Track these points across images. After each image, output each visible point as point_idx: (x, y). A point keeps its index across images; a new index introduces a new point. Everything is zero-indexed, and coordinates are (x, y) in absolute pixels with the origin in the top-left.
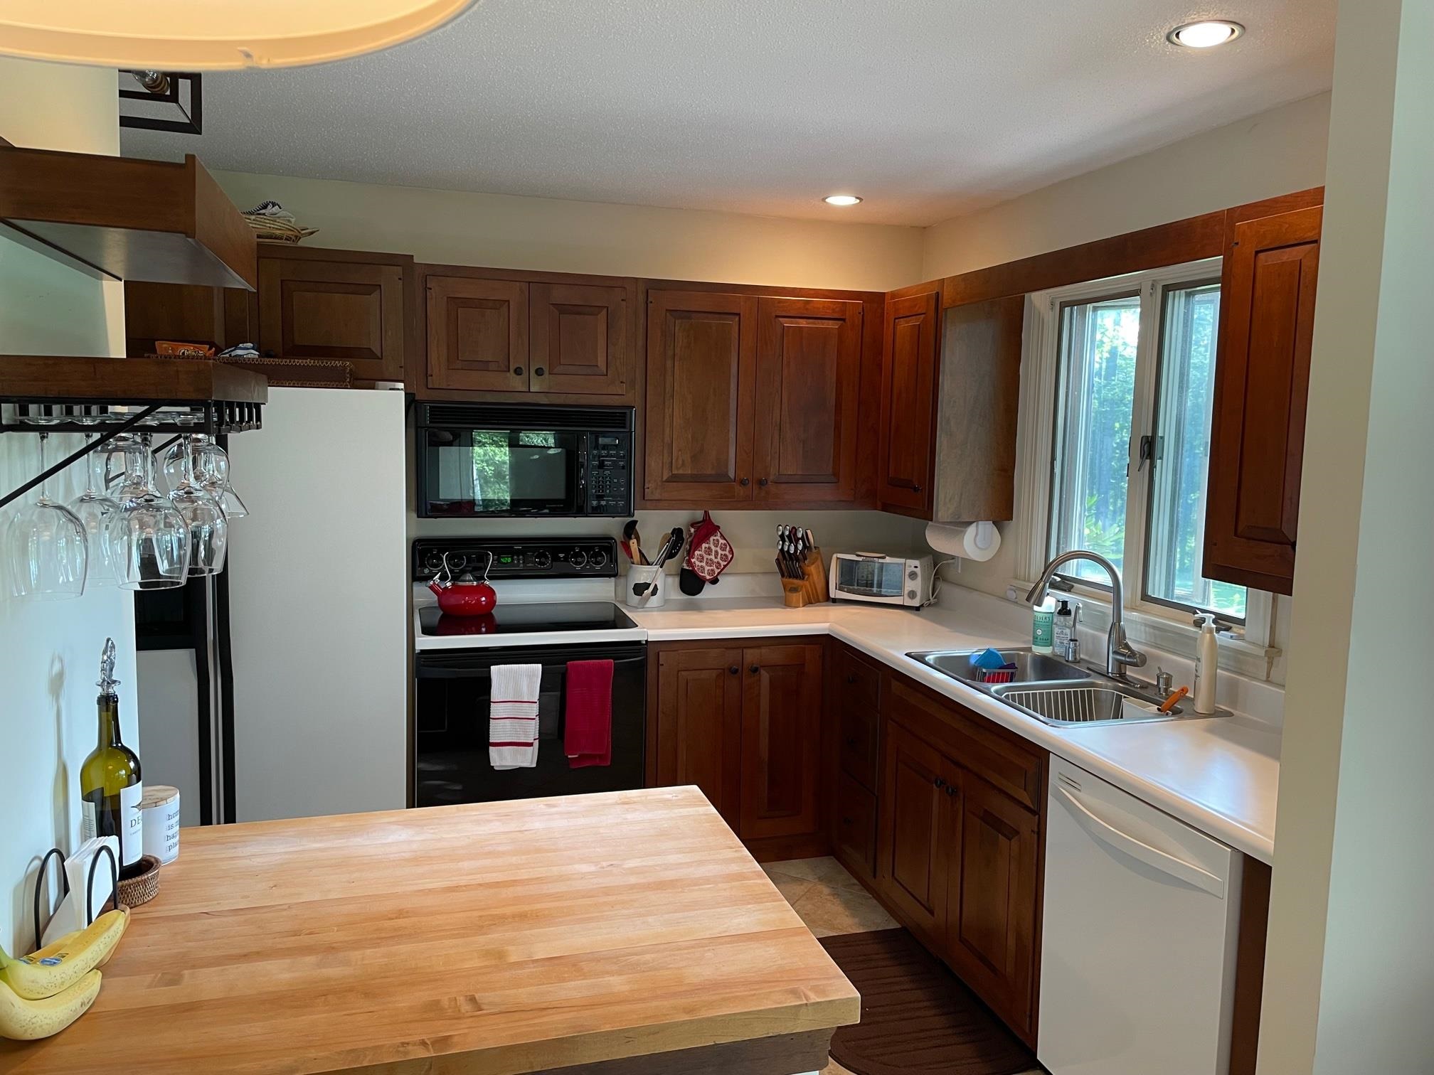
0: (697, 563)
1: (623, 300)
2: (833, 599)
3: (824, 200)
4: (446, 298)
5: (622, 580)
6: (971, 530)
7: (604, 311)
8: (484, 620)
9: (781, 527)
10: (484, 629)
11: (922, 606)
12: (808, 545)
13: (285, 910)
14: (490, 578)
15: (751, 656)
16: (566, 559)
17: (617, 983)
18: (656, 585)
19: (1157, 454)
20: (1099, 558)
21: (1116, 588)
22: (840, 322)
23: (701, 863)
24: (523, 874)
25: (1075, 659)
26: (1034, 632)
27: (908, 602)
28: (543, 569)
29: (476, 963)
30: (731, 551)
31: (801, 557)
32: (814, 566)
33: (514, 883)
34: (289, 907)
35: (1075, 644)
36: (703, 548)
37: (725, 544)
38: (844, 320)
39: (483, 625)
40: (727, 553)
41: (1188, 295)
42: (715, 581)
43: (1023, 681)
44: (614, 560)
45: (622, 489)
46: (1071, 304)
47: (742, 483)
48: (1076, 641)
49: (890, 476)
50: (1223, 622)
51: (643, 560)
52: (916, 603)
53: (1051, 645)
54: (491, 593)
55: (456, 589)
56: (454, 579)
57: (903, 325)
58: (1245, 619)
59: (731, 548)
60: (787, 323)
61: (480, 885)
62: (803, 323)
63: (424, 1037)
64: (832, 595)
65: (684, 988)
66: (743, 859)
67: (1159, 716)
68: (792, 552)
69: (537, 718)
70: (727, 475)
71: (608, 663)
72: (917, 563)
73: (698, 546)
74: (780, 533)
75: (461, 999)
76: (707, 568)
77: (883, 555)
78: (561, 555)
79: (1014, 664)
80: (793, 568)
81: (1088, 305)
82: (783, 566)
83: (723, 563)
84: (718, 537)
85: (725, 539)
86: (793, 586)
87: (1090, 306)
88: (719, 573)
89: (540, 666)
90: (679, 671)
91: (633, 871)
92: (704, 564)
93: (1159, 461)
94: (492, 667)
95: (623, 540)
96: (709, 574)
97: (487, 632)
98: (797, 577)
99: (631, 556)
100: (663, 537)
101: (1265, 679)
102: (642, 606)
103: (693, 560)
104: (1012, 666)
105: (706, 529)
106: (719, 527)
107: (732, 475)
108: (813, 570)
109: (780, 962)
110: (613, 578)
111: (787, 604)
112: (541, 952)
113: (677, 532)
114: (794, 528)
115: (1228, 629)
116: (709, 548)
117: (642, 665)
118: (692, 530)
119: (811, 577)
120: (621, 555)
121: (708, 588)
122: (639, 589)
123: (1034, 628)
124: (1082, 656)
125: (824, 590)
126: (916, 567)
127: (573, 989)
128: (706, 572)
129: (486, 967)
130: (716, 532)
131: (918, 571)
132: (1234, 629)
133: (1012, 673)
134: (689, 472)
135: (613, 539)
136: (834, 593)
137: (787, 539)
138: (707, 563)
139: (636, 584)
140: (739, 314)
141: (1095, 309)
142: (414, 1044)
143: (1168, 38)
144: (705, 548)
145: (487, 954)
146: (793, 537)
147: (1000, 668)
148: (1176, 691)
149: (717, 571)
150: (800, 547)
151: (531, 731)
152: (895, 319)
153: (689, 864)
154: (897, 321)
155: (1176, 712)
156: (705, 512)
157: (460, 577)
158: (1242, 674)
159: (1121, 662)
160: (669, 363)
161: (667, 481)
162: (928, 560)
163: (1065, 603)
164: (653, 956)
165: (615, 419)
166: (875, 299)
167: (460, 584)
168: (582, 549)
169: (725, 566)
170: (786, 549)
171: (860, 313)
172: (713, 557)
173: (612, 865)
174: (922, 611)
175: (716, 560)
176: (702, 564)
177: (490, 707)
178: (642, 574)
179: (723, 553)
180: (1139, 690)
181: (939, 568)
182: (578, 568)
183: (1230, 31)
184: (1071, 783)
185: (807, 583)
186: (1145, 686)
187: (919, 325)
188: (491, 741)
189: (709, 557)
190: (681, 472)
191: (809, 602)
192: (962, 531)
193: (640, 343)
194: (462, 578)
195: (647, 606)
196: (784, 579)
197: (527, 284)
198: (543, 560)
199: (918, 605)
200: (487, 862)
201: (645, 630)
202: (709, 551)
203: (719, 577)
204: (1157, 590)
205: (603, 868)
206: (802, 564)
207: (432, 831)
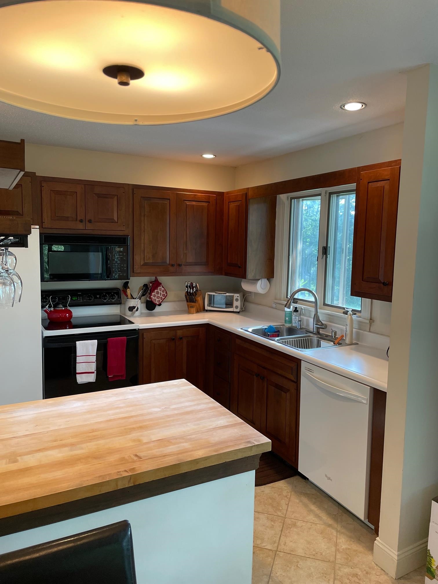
0: (153, 298)
1: (123, 193)
2: (206, 310)
3: (201, 156)
4: (50, 191)
5: (123, 306)
6: (259, 282)
7: (116, 197)
8: (68, 323)
9: (186, 283)
10: (68, 327)
11: (240, 311)
12: (197, 289)
13: (46, 433)
14: (70, 306)
15: (179, 333)
16: (100, 298)
17: (186, 445)
18: (138, 307)
19: (328, 253)
20: (309, 290)
21: (316, 302)
22: (208, 203)
23: (198, 404)
24: (133, 414)
25: (301, 328)
26: (285, 318)
27: (235, 310)
28: (90, 302)
29: (131, 444)
30: (166, 293)
31: (194, 294)
32: (199, 297)
33: (132, 417)
34: (47, 432)
35: (301, 323)
36: (155, 292)
37: (164, 290)
38: (209, 202)
39: (68, 326)
40: (165, 293)
41: (337, 196)
42: (160, 305)
43: (283, 336)
44: (120, 297)
45: (125, 269)
46: (294, 198)
47: (172, 265)
48: (301, 321)
49: (228, 262)
50: (354, 312)
51: (132, 297)
52: (238, 310)
53: (291, 323)
54: (70, 313)
55: (55, 311)
56: (55, 306)
57: (232, 205)
58: (361, 311)
59: (166, 291)
60: (188, 203)
61: (119, 418)
62: (194, 203)
63: (126, 469)
64: (206, 309)
65: (211, 445)
66: (212, 402)
67: (334, 346)
68: (191, 292)
69: (96, 362)
70: (166, 262)
71: (124, 338)
72: (238, 295)
73: (153, 291)
74: (186, 285)
75: (133, 456)
76: (157, 300)
77: (225, 292)
78: (98, 296)
79: (279, 331)
80: (192, 299)
81: (300, 199)
82: (188, 298)
83: (163, 298)
84: (161, 287)
85: (164, 288)
86: (191, 306)
87: (301, 199)
88: (162, 302)
89: (97, 340)
90: (151, 340)
91: (175, 409)
92: (156, 298)
93: (328, 255)
94: (76, 342)
95: (123, 289)
96: (158, 302)
97: (69, 329)
98: (193, 302)
99: (127, 296)
100: (140, 288)
101: (369, 331)
102: (132, 315)
103: (152, 297)
104: (278, 331)
105: (156, 284)
106: (161, 283)
107: (168, 262)
108: (199, 299)
109: (240, 433)
110: (119, 305)
111: (189, 312)
112: (154, 438)
113: (145, 286)
114: (192, 283)
115: (355, 314)
116: (158, 292)
117: (137, 339)
118: (151, 285)
119: (198, 302)
120: (123, 296)
121: (157, 308)
122: (131, 309)
123: (285, 317)
124: (303, 327)
125: (203, 307)
126: (238, 297)
127: (171, 449)
128: (157, 301)
129: (136, 445)
130: (160, 285)
131: (239, 298)
132: (357, 314)
133: (279, 334)
134: (152, 262)
135: (118, 289)
136: (207, 308)
137: (189, 287)
138: (157, 298)
139: (129, 307)
140: (169, 199)
141: (303, 200)
142: (123, 472)
143: (341, 108)
144: (156, 291)
145: (134, 441)
146: (191, 287)
147: (274, 332)
148: (339, 337)
149: (161, 301)
150: (195, 290)
151: (93, 367)
152: (229, 202)
153: (194, 405)
154: (229, 203)
155: (339, 344)
156: (156, 277)
157: (57, 306)
158: (361, 330)
159: (318, 328)
160: (142, 218)
161: (143, 265)
162: (242, 293)
163: (296, 308)
164: (195, 436)
165: (121, 241)
166: (220, 195)
167: (57, 309)
168: (107, 293)
169: (164, 299)
170: (189, 291)
171: (215, 200)
172: (159, 295)
173: (166, 408)
174: (240, 314)
175: (160, 296)
176: (155, 298)
177: (76, 358)
178: (132, 303)
179: (163, 293)
180: (325, 337)
181: (246, 297)
182: (105, 301)
183: (361, 106)
184: (310, 370)
185: (197, 304)
186: (327, 336)
187: (239, 205)
188: (77, 372)
189: (158, 295)
190: (148, 261)
191: (198, 311)
192: (256, 283)
193: (131, 210)
194: (57, 307)
195: (134, 315)
196: (188, 303)
197: (84, 185)
198: (91, 298)
199: (239, 311)
200: (118, 411)
201: (138, 324)
202: (158, 293)
203: (161, 303)
204: (328, 302)
205: (163, 409)
206: (195, 297)
207: (90, 402)
